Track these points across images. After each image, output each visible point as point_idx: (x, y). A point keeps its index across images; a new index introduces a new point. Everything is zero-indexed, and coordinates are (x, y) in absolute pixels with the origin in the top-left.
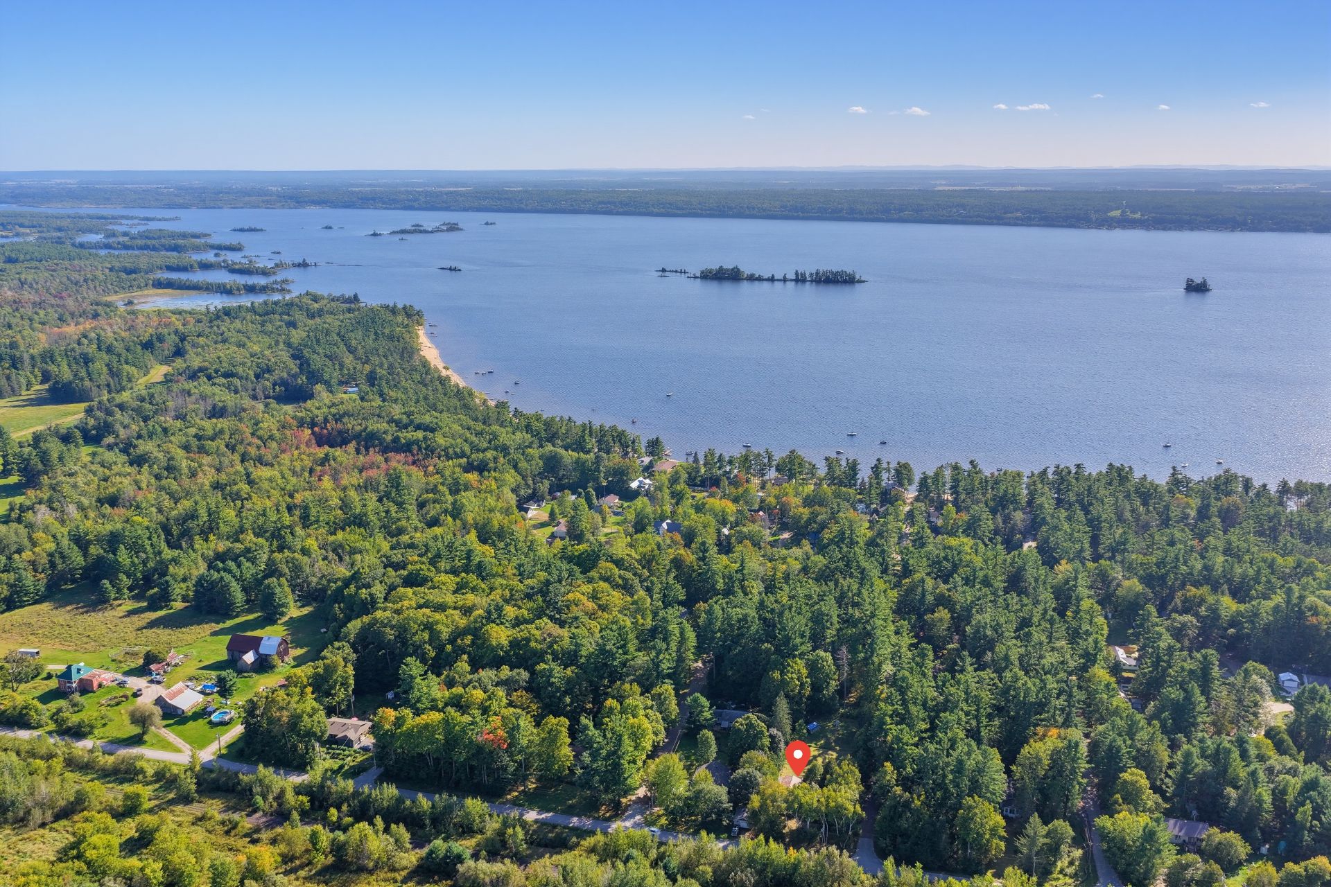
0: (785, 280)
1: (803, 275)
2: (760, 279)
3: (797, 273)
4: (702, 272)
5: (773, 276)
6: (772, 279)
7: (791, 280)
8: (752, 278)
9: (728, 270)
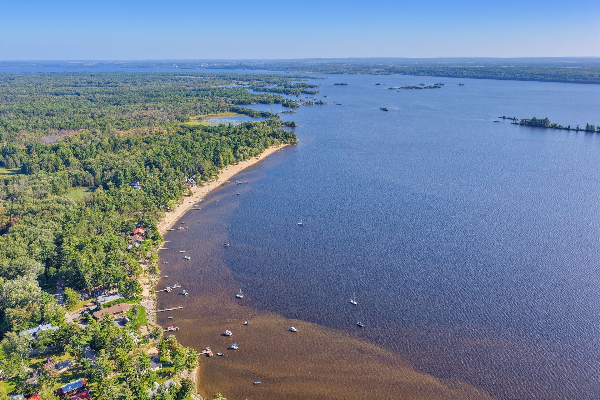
0: (577, 130)
1: (592, 127)
2: (560, 128)
3: (587, 126)
4: (522, 121)
5: (569, 127)
6: (568, 129)
7: (583, 130)
8: (555, 127)
9: (539, 120)
